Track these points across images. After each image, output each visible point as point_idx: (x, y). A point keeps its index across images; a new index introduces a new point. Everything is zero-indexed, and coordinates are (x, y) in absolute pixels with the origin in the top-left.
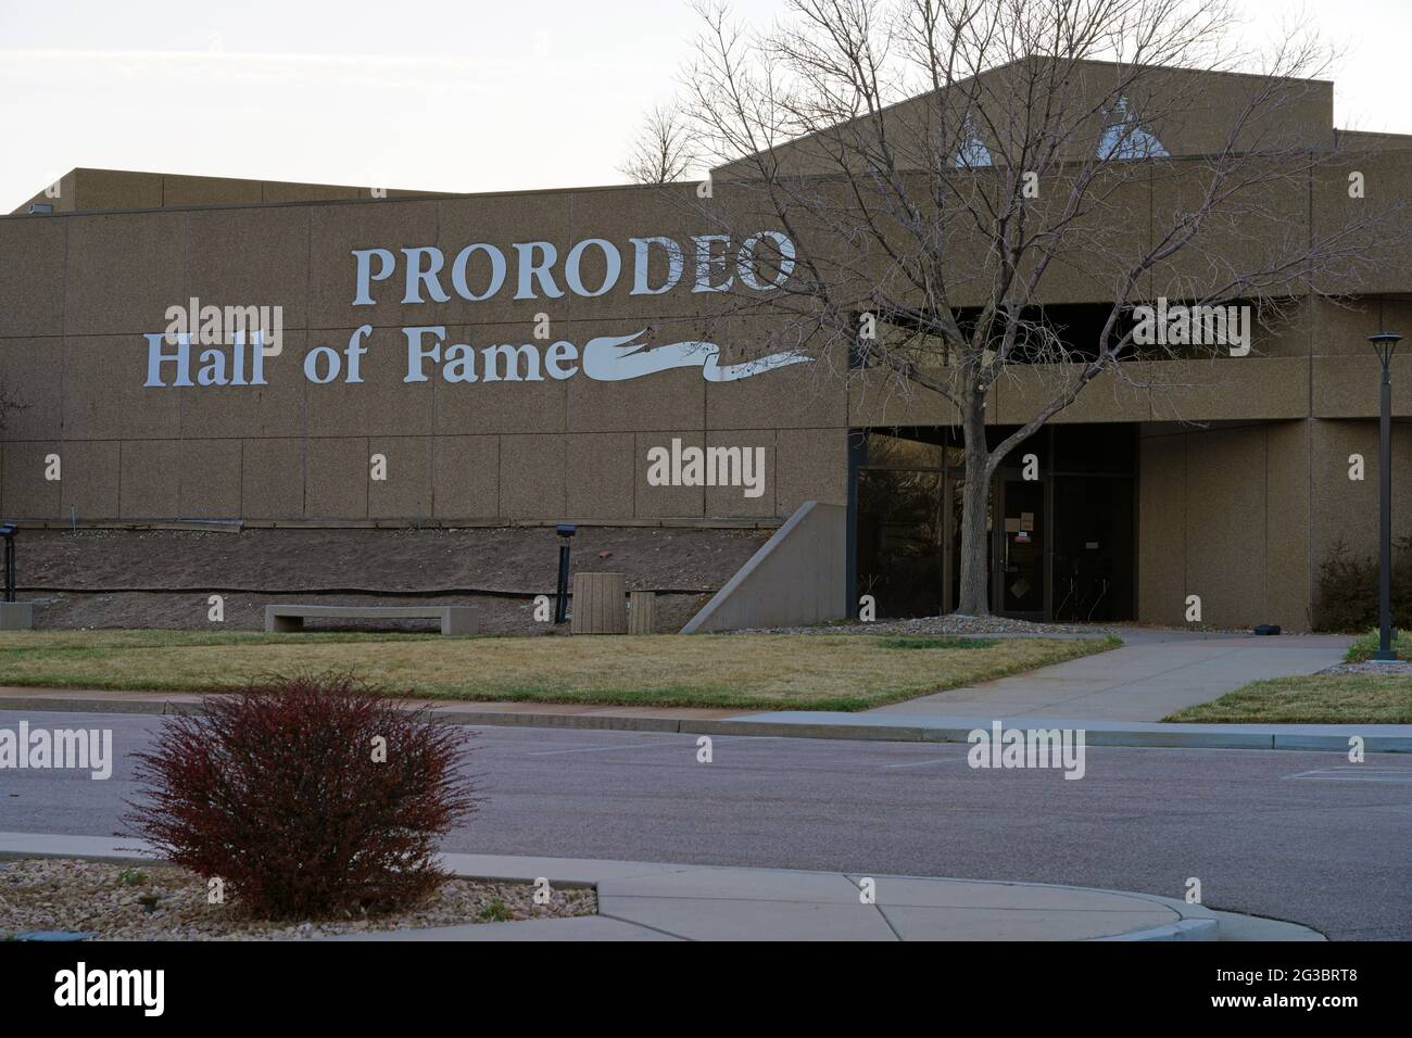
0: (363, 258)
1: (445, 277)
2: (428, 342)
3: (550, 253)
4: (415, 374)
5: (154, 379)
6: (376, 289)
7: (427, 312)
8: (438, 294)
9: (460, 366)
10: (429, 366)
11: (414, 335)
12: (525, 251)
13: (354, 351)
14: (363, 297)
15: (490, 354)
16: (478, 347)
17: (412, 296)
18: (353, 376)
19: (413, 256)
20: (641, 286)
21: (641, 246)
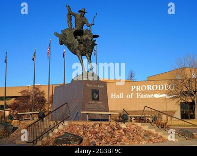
0: (132, 87)
1: (140, 88)
2: (139, 94)
3: (151, 86)
4: (138, 97)
5: (112, 98)
6: (134, 89)
7: (138, 91)
8: (140, 90)
9: (142, 96)
10: (139, 96)
11: (137, 94)
12: (148, 86)
13: (132, 95)
14: (132, 90)
15: (145, 95)
16: (144, 95)
17: (137, 90)
18: (132, 97)
19: (137, 87)
20: (160, 89)
21: (160, 86)
